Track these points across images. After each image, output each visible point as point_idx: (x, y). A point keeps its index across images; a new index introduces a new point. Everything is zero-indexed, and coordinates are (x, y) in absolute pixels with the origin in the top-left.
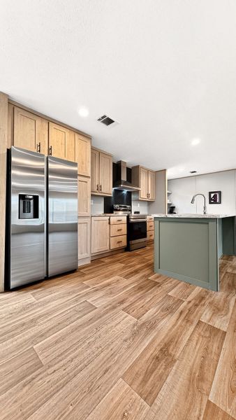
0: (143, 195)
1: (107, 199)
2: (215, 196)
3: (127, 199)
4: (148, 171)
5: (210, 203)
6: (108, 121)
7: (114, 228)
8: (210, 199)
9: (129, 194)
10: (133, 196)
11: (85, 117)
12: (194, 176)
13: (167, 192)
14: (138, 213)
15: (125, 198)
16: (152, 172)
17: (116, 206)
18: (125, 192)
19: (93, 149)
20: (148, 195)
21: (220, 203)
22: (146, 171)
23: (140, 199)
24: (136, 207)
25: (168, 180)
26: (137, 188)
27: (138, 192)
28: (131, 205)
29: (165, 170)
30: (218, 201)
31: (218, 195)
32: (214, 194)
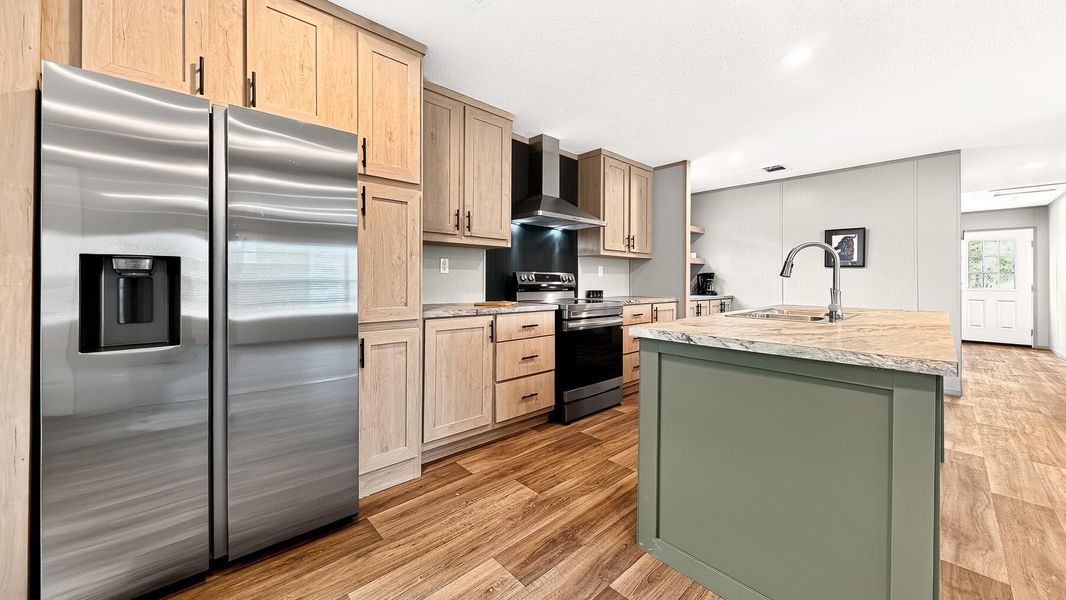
0: (613, 242)
1: (495, 258)
2: (846, 244)
3: (563, 252)
4: (630, 167)
5: (828, 265)
9: (571, 237)
10: (581, 246)
12: (778, 181)
13: (689, 229)
15: (557, 250)
16: (642, 168)
17: (526, 277)
18: (556, 233)
19: (429, 89)
20: (630, 241)
21: (864, 266)
22: (625, 167)
23: (603, 253)
24: (589, 277)
25: (692, 195)
26: (595, 221)
27: (597, 231)
28: (575, 271)
29: (685, 164)
30: (855, 259)
31: (855, 240)
32: (841, 237)
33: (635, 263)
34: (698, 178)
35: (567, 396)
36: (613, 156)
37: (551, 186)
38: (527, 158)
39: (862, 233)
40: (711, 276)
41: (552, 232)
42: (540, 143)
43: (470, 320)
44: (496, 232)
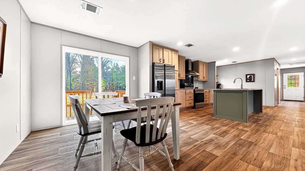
0: (201, 78)
1: (181, 81)
2: (250, 77)
3: (191, 80)
5: (247, 81)
6: (190, 45)
7: (188, 96)
8: (247, 79)
9: (192, 77)
10: (194, 79)
12: (235, 64)
14: (198, 88)
16: (206, 63)
17: (186, 84)
18: (190, 76)
20: (204, 78)
21: (254, 82)
22: (203, 63)
23: (199, 80)
24: (196, 85)
25: (217, 67)
26: (198, 74)
27: (198, 76)
28: (193, 84)
29: (215, 62)
30: (252, 80)
31: (252, 76)
32: (249, 76)
33: (204, 82)
34: (218, 64)
35: (196, 104)
36: (201, 62)
37: (190, 69)
38: (187, 62)
39: (254, 75)
40: (220, 84)
41: (189, 76)
42: (188, 60)
43: (183, 90)
44: (183, 77)
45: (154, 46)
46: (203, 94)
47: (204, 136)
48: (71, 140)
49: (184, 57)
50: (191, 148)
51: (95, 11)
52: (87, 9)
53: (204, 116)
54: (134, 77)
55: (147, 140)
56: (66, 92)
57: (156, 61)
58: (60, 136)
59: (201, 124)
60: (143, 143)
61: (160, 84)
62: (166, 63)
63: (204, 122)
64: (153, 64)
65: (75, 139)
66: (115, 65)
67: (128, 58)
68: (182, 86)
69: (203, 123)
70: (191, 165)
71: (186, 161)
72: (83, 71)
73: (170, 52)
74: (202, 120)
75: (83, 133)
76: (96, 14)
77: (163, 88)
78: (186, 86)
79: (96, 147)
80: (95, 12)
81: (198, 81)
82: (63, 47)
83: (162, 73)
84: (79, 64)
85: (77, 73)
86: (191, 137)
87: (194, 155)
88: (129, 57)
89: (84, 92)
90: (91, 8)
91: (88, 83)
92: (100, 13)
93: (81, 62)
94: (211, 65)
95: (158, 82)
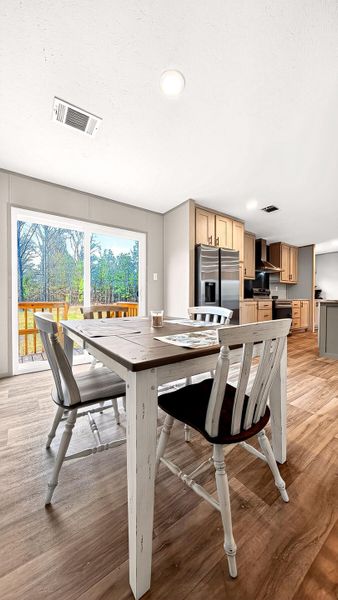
0: (285, 278)
1: (246, 283)
3: (265, 281)
4: (290, 247)
6: (271, 209)
7: (262, 314)
9: (267, 275)
10: (271, 279)
11: (251, 208)
14: (278, 297)
16: (294, 247)
17: (256, 290)
18: (262, 274)
20: (290, 277)
23: (281, 281)
24: (274, 291)
25: (316, 255)
26: (278, 269)
27: (278, 273)
28: (268, 288)
29: (313, 246)
33: (289, 286)
34: (317, 250)
36: (285, 245)
37: (264, 259)
38: (259, 244)
40: (320, 291)
42: (261, 242)
43: (252, 302)
44: (251, 275)
45: (198, 210)
46: (290, 309)
47: (319, 402)
48: (33, 410)
49: (254, 236)
50: (303, 433)
51: (82, 128)
52: (68, 122)
53: (299, 355)
54: (155, 275)
55: (236, 428)
56: (20, 305)
57: (203, 240)
58: (10, 400)
59: (299, 373)
60: (224, 436)
61: (211, 288)
62: (222, 245)
63: (305, 368)
64: (197, 248)
65: (41, 406)
66: (107, 253)
67: (144, 235)
68: (248, 294)
69: (305, 371)
70: (319, 479)
71: (303, 467)
72: (45, 265)
73: (229, 223)
74: (300, 363)
75: (67, 404)
76: (85, 133)
77: (217, 298)
78: (257, 294)
79: (95, 431)
80: (84, 130)
81: (278, 283)
82: (13, 209)
83: (215, 268)
84: (38, 250)
85: (34, 268)
86: (292, 403)
87: (316, 451)
88: (147, 233)
89: (52, 305)
90: (77, 119)
91: (55, 288)
92: (95, 131)
93: (41, 247)
94: (305, 252)
95: (207, 284)
